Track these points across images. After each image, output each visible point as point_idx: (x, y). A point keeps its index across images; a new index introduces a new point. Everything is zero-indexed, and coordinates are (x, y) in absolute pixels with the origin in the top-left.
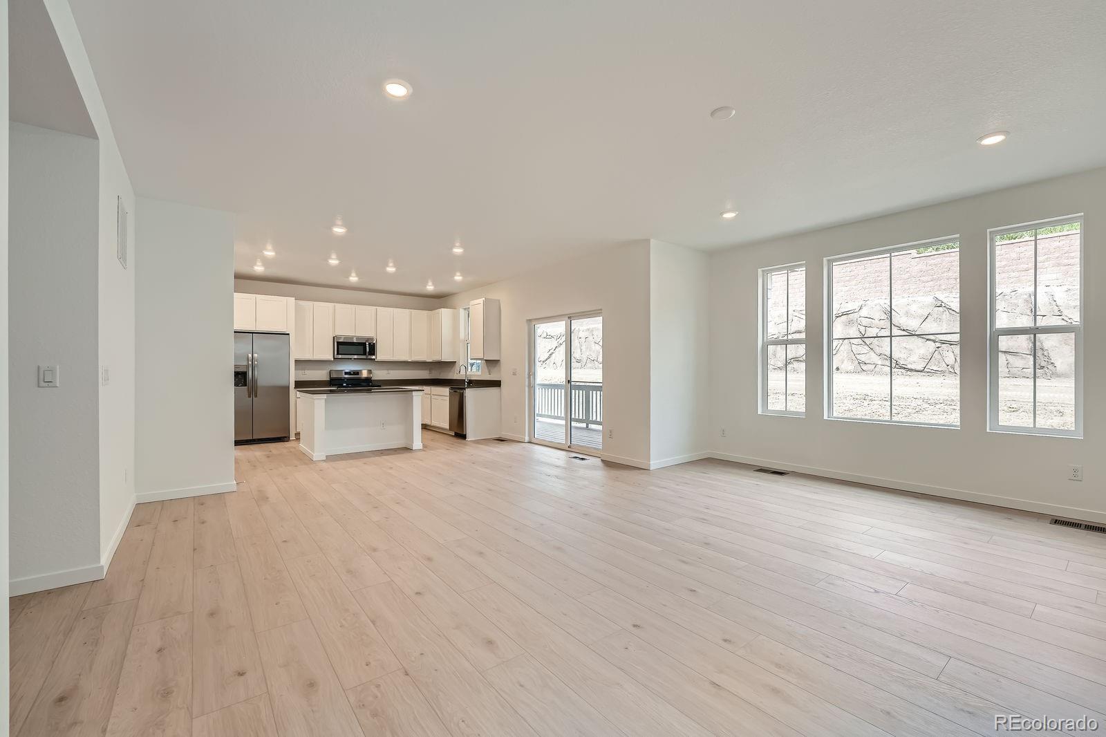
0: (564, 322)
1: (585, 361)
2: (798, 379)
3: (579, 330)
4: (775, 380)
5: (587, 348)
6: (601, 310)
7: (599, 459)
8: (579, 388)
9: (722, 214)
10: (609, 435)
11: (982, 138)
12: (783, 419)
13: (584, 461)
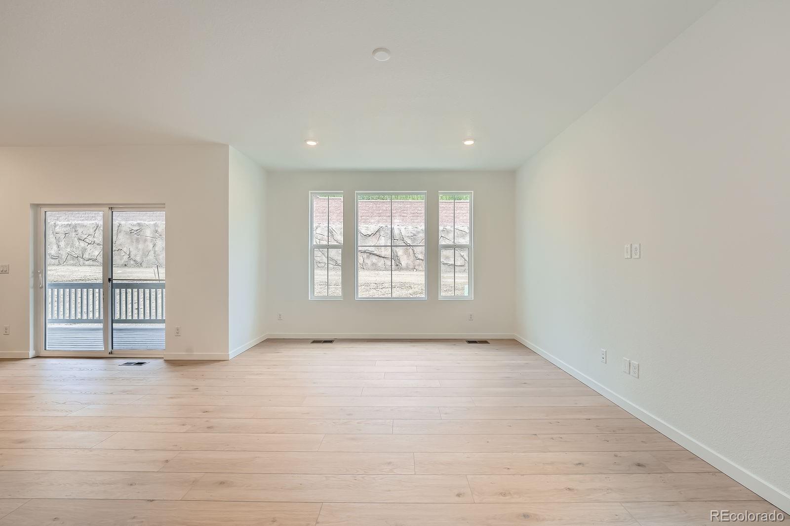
0: (101, 213)
1: (64, 257)
2: (336, 276)
3: (55, 225)
4: (320, 275)
5: (68, 244)
6: (165, 204)
7: (161, 361)
8: (121, 286)
9: (306, 141)
10: (175, 333)
11: (465, 140)
12: (327, 302)
13: (143, 366)
